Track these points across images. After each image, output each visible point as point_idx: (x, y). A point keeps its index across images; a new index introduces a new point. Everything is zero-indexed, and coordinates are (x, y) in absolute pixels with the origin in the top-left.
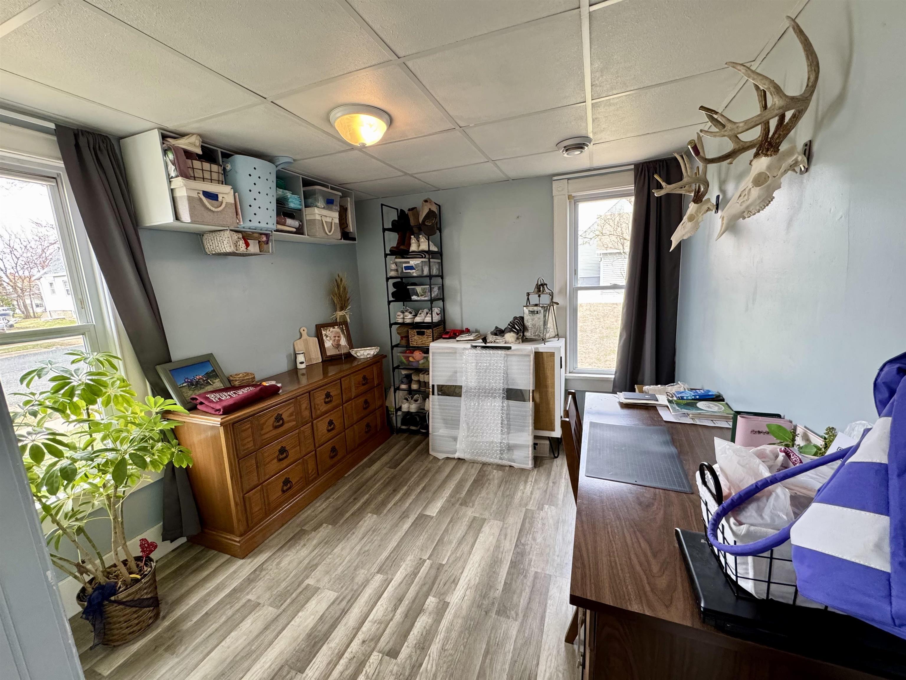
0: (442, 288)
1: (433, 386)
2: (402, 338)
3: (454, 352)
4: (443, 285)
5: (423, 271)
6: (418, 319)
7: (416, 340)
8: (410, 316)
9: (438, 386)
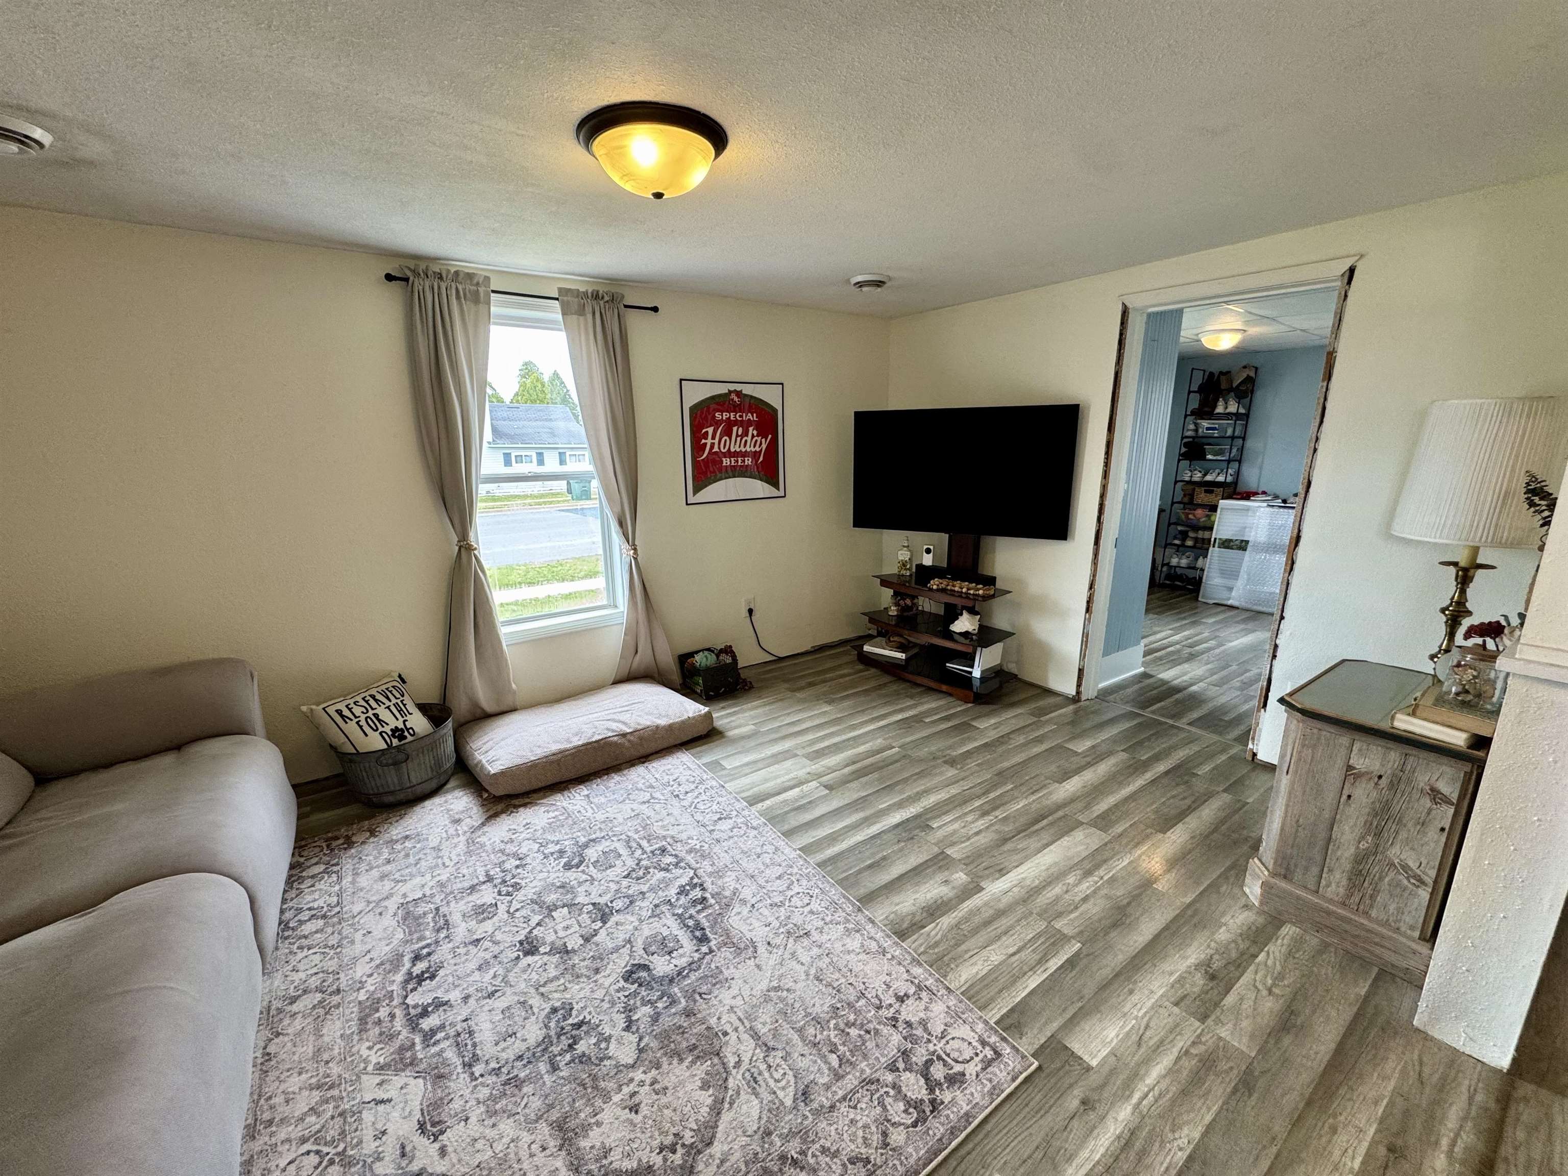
0: (1241, 450)
1: (1215, 539)
2: (1185, 495)
3: (1248, 509)
4: (1243, 447)
5: (1226, 432)
6: (1209, 478)
7: (1201, 497)
8: (1199, 475)
9: (1220, 539)
